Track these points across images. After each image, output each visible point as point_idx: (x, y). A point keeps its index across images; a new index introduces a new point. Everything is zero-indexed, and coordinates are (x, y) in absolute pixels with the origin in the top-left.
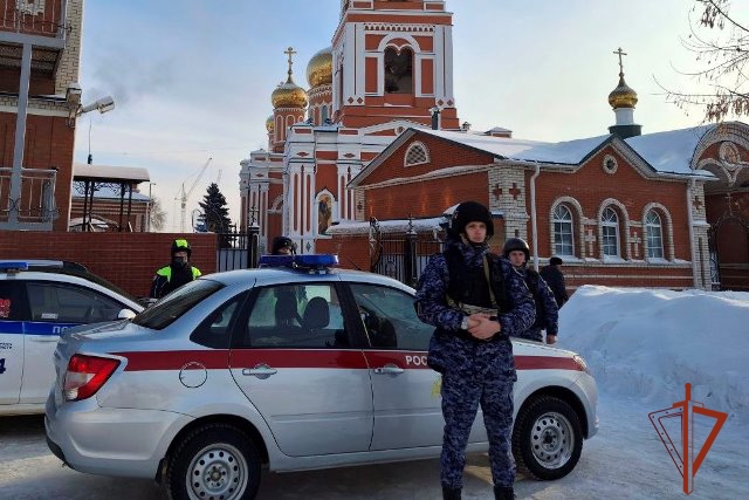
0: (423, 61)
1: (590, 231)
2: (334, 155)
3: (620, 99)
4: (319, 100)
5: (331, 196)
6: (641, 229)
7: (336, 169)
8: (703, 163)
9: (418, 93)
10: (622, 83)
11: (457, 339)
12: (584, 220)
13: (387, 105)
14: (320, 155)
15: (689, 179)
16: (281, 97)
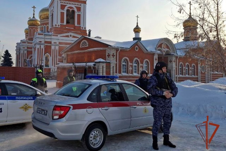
0: (78, 14)
1: (131, 67)
2: (50, 43)
3: (137, 30)
4: (43, 24)
5: (49, 55)
6: (143, 66)
7: (51, 47)
8: (158, 49)
9: (76, 25)
10: (137, 26)
11: (160, 98)
12: (130, 64)
13: (67, 27)
14: (46, 42)
15: (155, 53)
16: (31, 22)
